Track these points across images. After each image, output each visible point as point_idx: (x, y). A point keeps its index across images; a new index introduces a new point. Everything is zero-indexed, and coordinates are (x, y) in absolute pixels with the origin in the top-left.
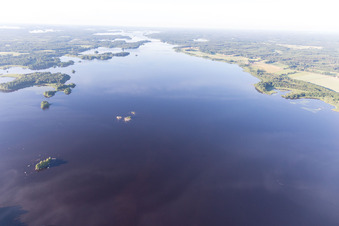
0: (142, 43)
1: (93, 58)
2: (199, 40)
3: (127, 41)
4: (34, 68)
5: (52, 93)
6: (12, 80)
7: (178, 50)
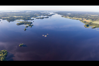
0: (53, 15)
1: (39, 18)
2: (68, 14)
3: (49, 14)
4: (25, 20)
5: (27, 27)
6: (20, 22)
7: (62, 16)
